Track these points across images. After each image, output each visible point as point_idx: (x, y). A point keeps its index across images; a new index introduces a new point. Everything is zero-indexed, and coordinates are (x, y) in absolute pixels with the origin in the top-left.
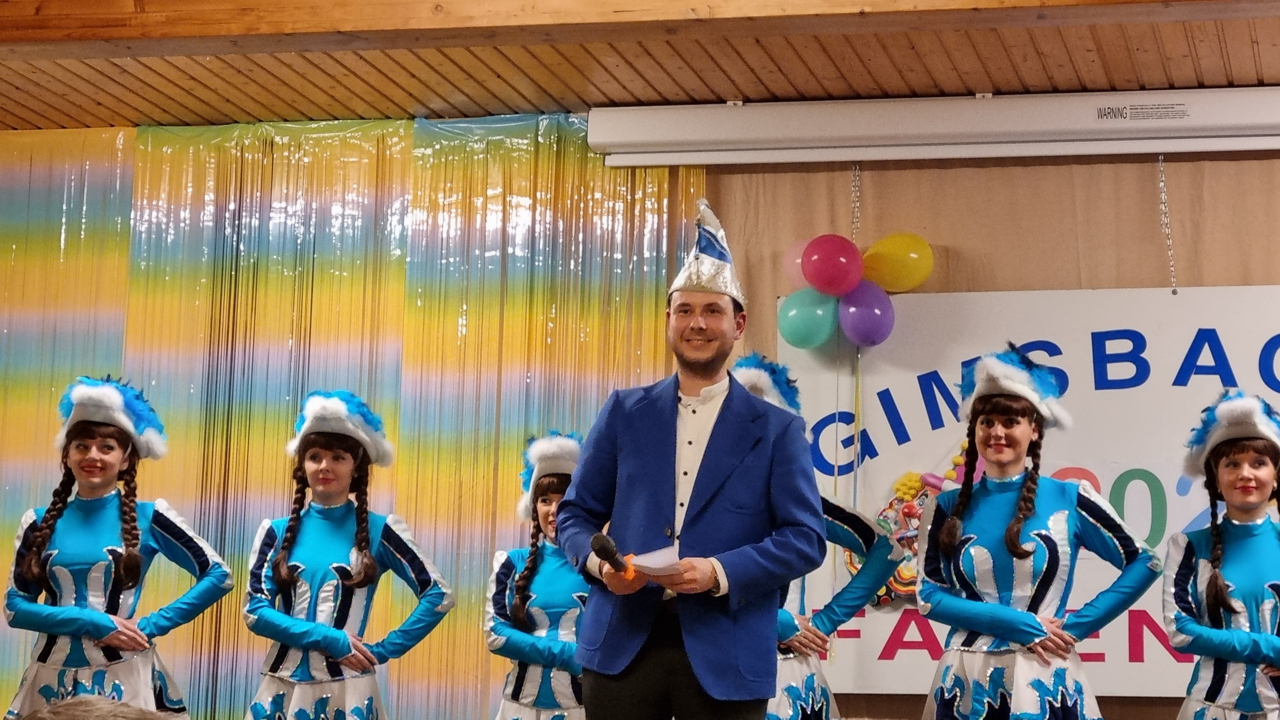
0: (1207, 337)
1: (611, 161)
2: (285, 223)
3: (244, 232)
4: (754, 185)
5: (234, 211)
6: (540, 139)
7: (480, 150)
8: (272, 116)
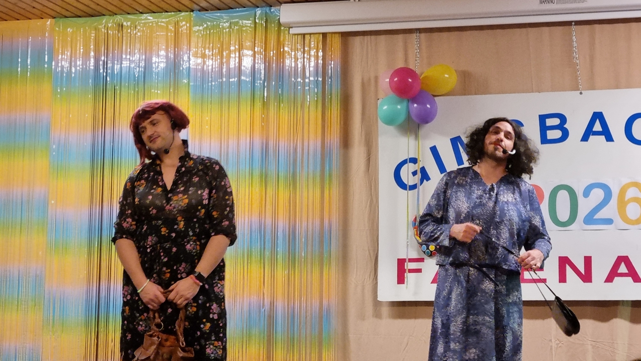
0: (598, 116)
1: (292, 31)
2: (130, 66)
3: (109, 71)
4: (366, 41)
5: (104, 60)
6: (257, 21)
7: (226, 27)
8: (121, 12)
